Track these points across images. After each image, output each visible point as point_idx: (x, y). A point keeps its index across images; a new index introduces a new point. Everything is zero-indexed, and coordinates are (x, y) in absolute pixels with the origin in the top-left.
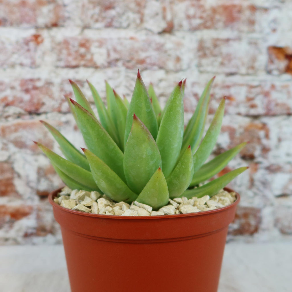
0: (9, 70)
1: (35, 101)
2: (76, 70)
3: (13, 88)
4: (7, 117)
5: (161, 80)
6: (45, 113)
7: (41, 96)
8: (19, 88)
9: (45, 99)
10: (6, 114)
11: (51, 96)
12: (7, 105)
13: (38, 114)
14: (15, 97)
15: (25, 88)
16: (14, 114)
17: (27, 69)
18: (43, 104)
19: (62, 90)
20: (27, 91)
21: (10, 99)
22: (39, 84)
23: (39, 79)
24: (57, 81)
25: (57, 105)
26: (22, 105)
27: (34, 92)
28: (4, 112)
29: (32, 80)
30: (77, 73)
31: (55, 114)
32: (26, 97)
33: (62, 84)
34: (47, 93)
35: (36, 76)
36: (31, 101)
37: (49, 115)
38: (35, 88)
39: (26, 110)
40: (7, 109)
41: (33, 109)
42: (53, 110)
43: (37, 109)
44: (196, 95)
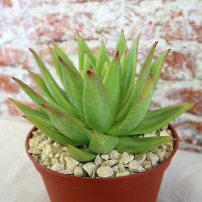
0: (38, 8)
1: (58, 31)
2: (85, 4)
3: (42, 22)
4: (42, 44)
5: (157, 10)
6: (65, 40)
7: (62, 27)
8: (46, 22)
9: (65, 30)
10: (41, 42)
11: (68, 28)
12: (41, 35)
13: (61, 42)
14: (45, 29)
15: (50, 21)
16: (46, 41)
17: (50, 6)
18: (63, 34)
19: (76, 22)
20: (52, 24)
21: (42, 30)
22: (59, 18)
23: (59, 14)
24: (71, 14)
25: (73, 35)
26: (50, 34)
27: (56, 24)
28: (39, 40)
29: (54, 15)
30: (86, 6)
31: (72, 41)
32: (52, 28)
33: (75, 17)
34: (65, 25)
35: (56, 11)
36: (55, 31)
37: (68, 42)
38: (57, 21)
39: (52, 38)
40: (41, 37)
41: (57, 37)
42: (71, 39)
43: (60, 38)
44: (192, 23)
